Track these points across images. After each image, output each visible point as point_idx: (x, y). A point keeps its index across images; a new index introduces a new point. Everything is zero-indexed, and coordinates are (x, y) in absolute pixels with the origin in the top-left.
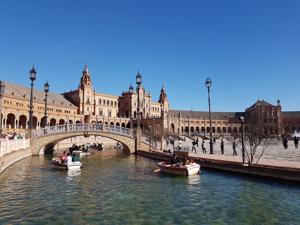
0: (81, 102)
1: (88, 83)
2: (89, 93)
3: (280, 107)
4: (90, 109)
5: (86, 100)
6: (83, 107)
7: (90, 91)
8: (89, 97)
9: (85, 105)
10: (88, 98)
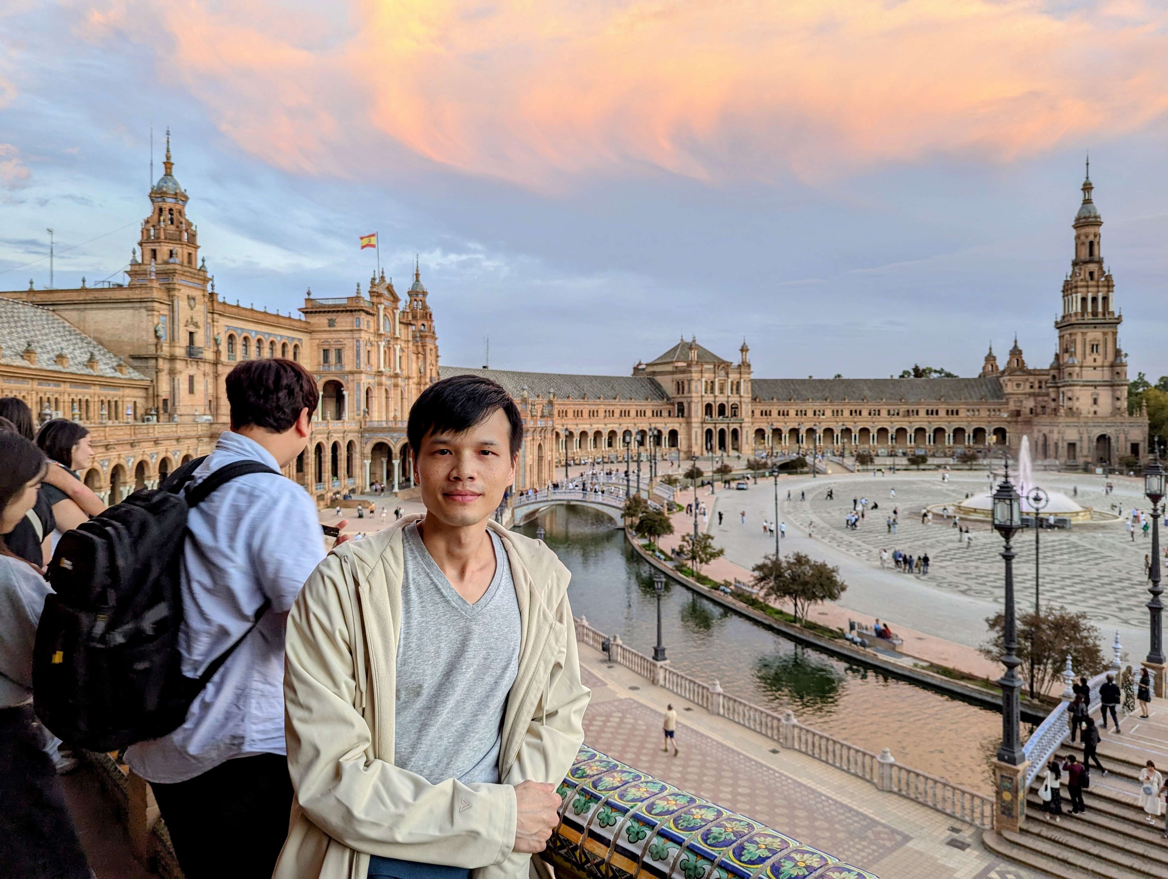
0: (166, 350)
1: (190, 254)
2: (192, 302)
3: (749, 366)
4: (199, 387)
5: (183, 340)
6: (172, 373)
7: (198, 294)
8: (196, 325)
9: (179, 365)
10: (192, 329)
